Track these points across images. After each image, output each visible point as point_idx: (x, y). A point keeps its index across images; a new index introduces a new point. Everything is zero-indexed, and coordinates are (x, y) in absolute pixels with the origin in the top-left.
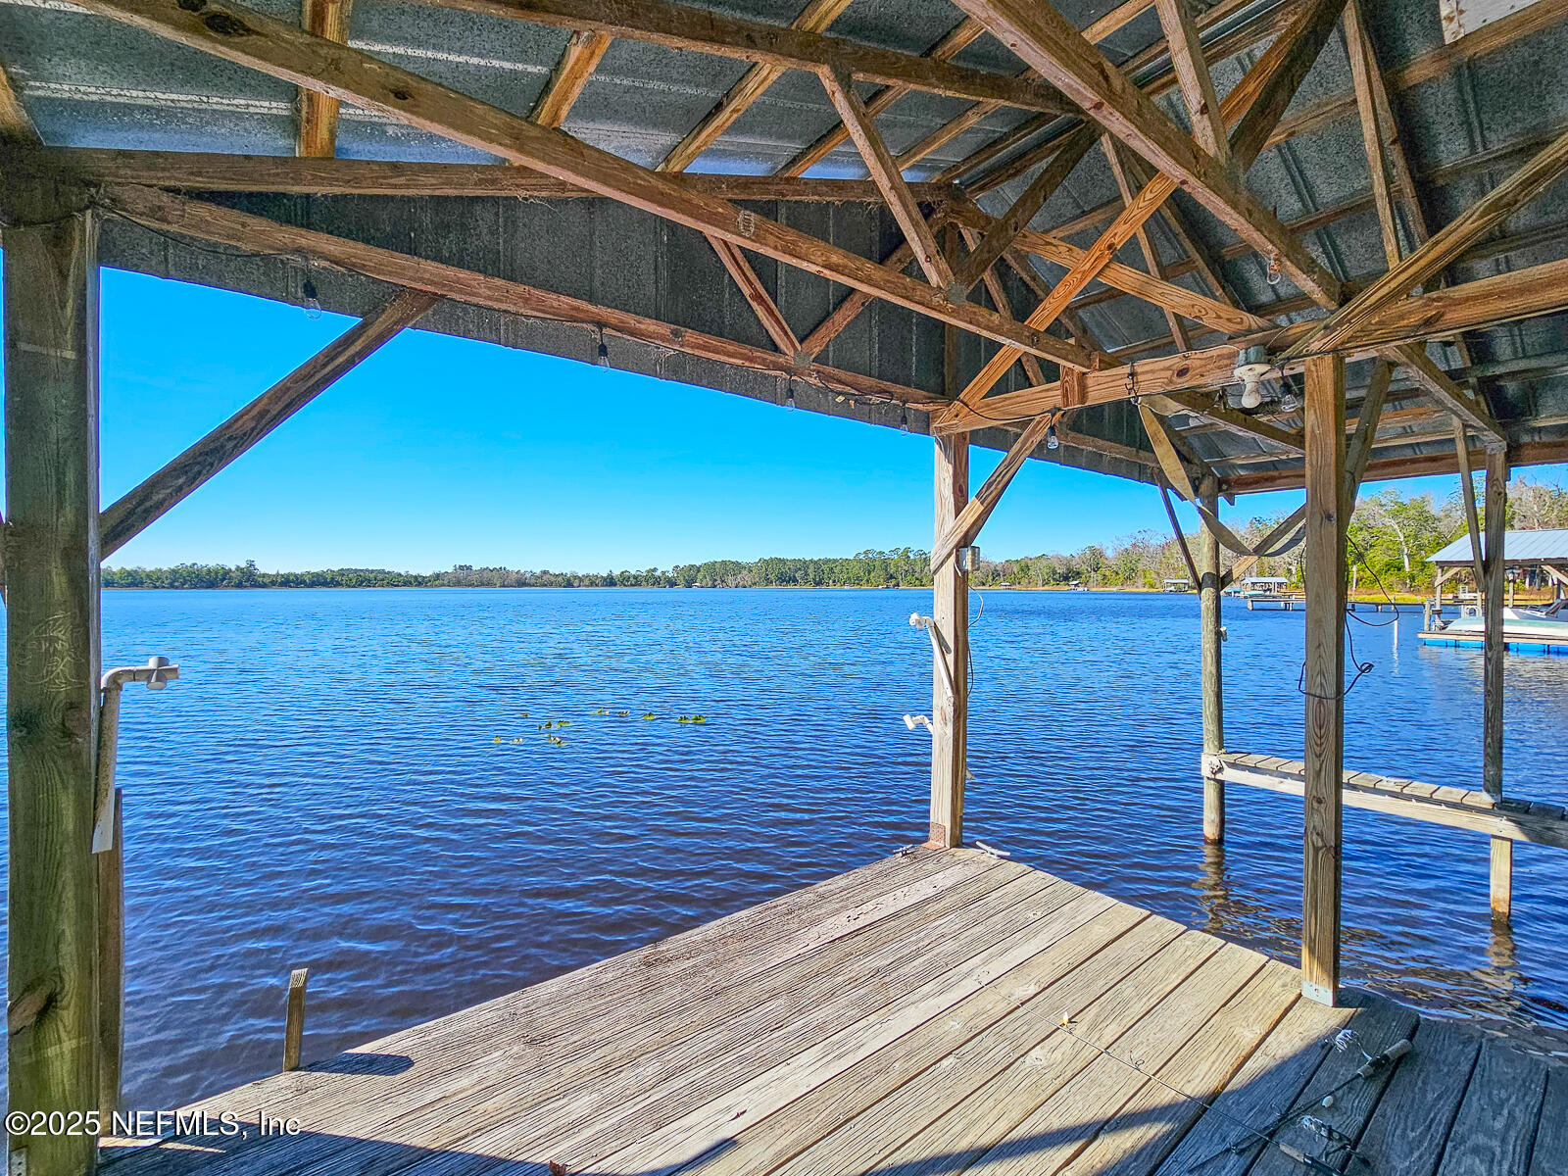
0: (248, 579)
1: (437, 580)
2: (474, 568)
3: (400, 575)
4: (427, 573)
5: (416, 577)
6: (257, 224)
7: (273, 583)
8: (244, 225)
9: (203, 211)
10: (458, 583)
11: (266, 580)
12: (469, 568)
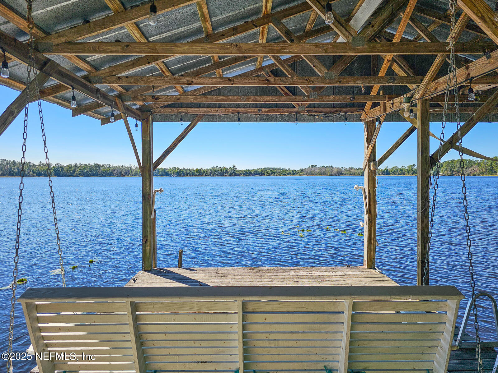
0: (233, 172)
1: (301, 172)
2: (317, 167)
3: (287, 170)
4: (297, 169)
5: (293, 171)
6: (173, 109)
7: (241, 174)
8: (171, 110)
9: (166, 109)
10: (310, 174)
11: (239, 173)
12: (315, 166)
